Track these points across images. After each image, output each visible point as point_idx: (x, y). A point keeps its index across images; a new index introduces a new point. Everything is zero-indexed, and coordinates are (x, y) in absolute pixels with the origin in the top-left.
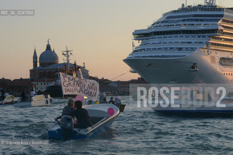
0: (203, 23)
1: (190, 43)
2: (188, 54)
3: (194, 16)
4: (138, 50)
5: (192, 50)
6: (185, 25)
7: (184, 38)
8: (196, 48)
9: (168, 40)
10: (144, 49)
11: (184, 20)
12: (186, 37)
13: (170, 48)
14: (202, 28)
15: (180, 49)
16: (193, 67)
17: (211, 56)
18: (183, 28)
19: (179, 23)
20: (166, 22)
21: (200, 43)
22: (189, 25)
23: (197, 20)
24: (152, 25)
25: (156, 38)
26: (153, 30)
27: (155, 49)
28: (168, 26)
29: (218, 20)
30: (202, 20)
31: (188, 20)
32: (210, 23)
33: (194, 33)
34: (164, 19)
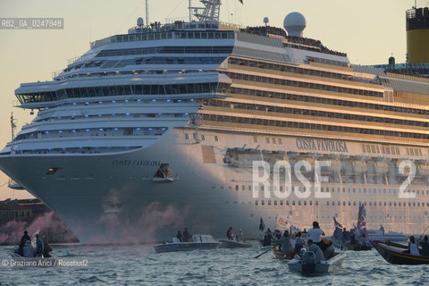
0: (184, 67)
1: (152, 115)
2: (145, 143)
3: (161, 52)
4: (29, 134)
5: (157, 132)
6: (140, 72)
7: (140, 105)
8: (167, 128)
9: (100, 109)
10: (43, 133)
11: (139, 62)
12: (145, 101)
13: (105, 129)
14: (180, 79)
15: (129, 131)
16: (159, 174)
17: (203, 147)
18: (137, 80)
19: (128, 68)
20: (98, 65)
21: (177, 115)
22: (152, 72)
23: (169, 61)
24: (66, 70)
25: (72, 104)
26: (65, 85)
27: (70, 131)
28: (102, 74)
29: (220, 60)
30: (181, 61)
31: (148, 61)
32: (201, 67)
33: (162, 93)
34: (91, 57)
